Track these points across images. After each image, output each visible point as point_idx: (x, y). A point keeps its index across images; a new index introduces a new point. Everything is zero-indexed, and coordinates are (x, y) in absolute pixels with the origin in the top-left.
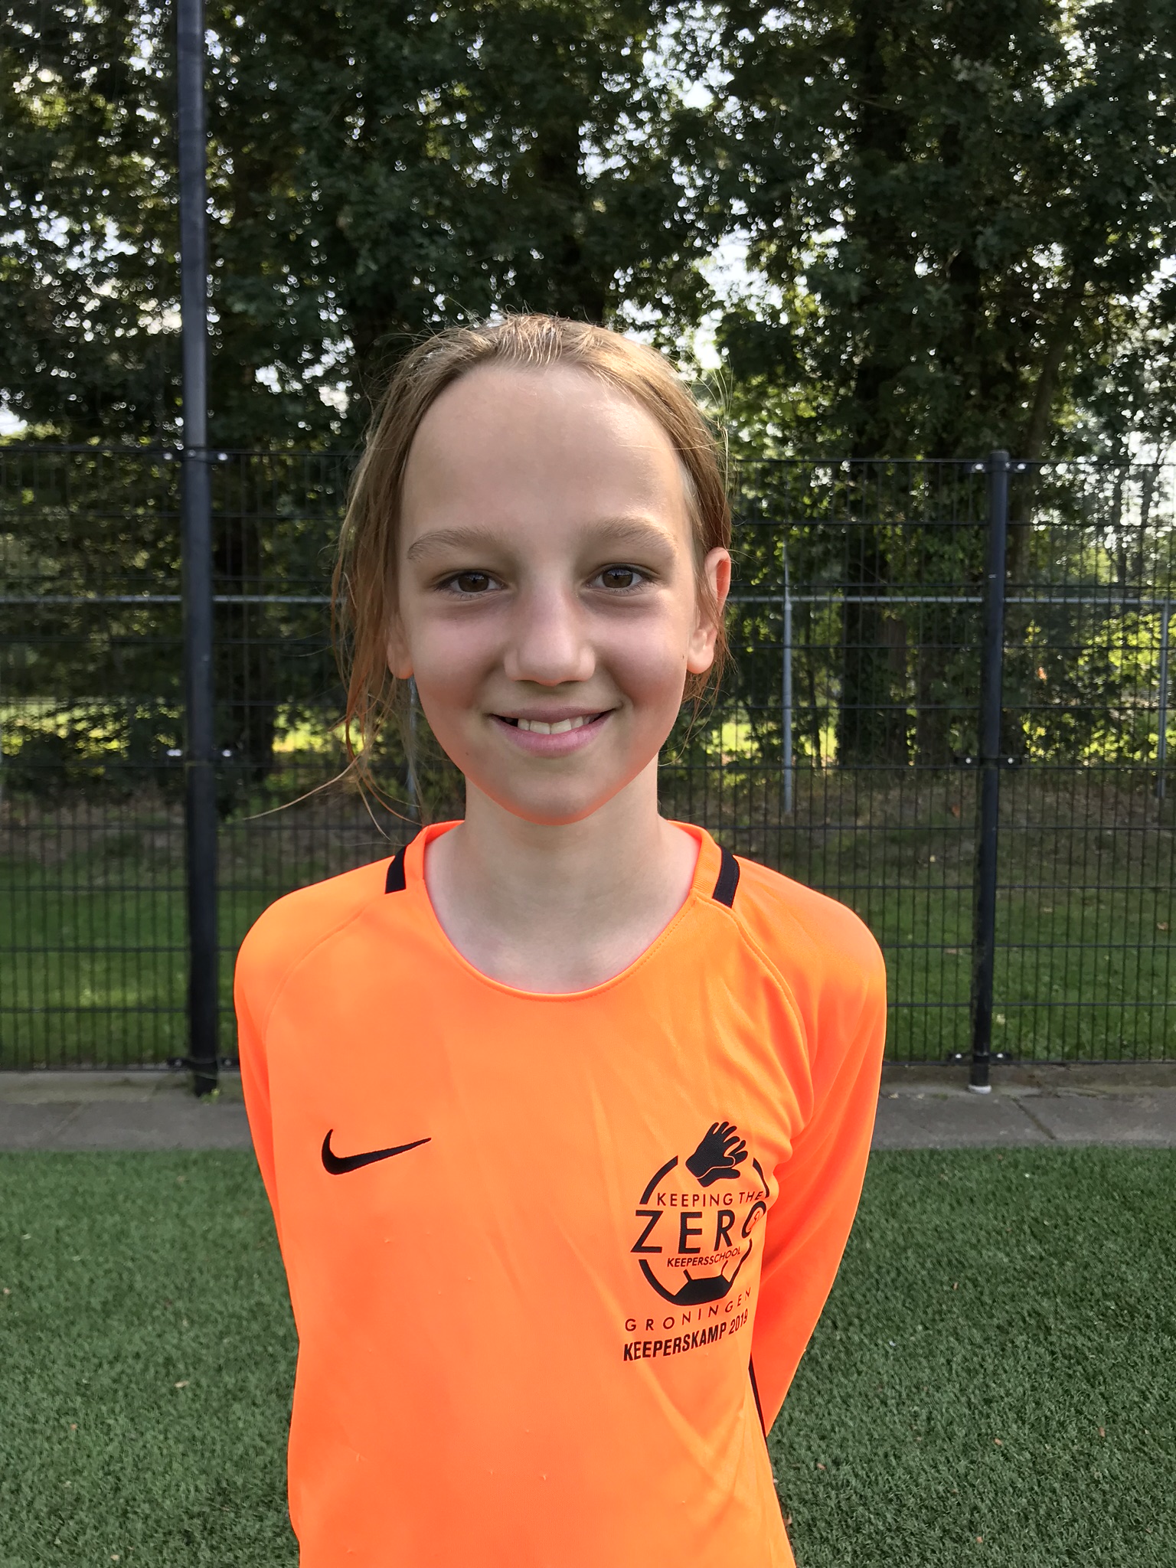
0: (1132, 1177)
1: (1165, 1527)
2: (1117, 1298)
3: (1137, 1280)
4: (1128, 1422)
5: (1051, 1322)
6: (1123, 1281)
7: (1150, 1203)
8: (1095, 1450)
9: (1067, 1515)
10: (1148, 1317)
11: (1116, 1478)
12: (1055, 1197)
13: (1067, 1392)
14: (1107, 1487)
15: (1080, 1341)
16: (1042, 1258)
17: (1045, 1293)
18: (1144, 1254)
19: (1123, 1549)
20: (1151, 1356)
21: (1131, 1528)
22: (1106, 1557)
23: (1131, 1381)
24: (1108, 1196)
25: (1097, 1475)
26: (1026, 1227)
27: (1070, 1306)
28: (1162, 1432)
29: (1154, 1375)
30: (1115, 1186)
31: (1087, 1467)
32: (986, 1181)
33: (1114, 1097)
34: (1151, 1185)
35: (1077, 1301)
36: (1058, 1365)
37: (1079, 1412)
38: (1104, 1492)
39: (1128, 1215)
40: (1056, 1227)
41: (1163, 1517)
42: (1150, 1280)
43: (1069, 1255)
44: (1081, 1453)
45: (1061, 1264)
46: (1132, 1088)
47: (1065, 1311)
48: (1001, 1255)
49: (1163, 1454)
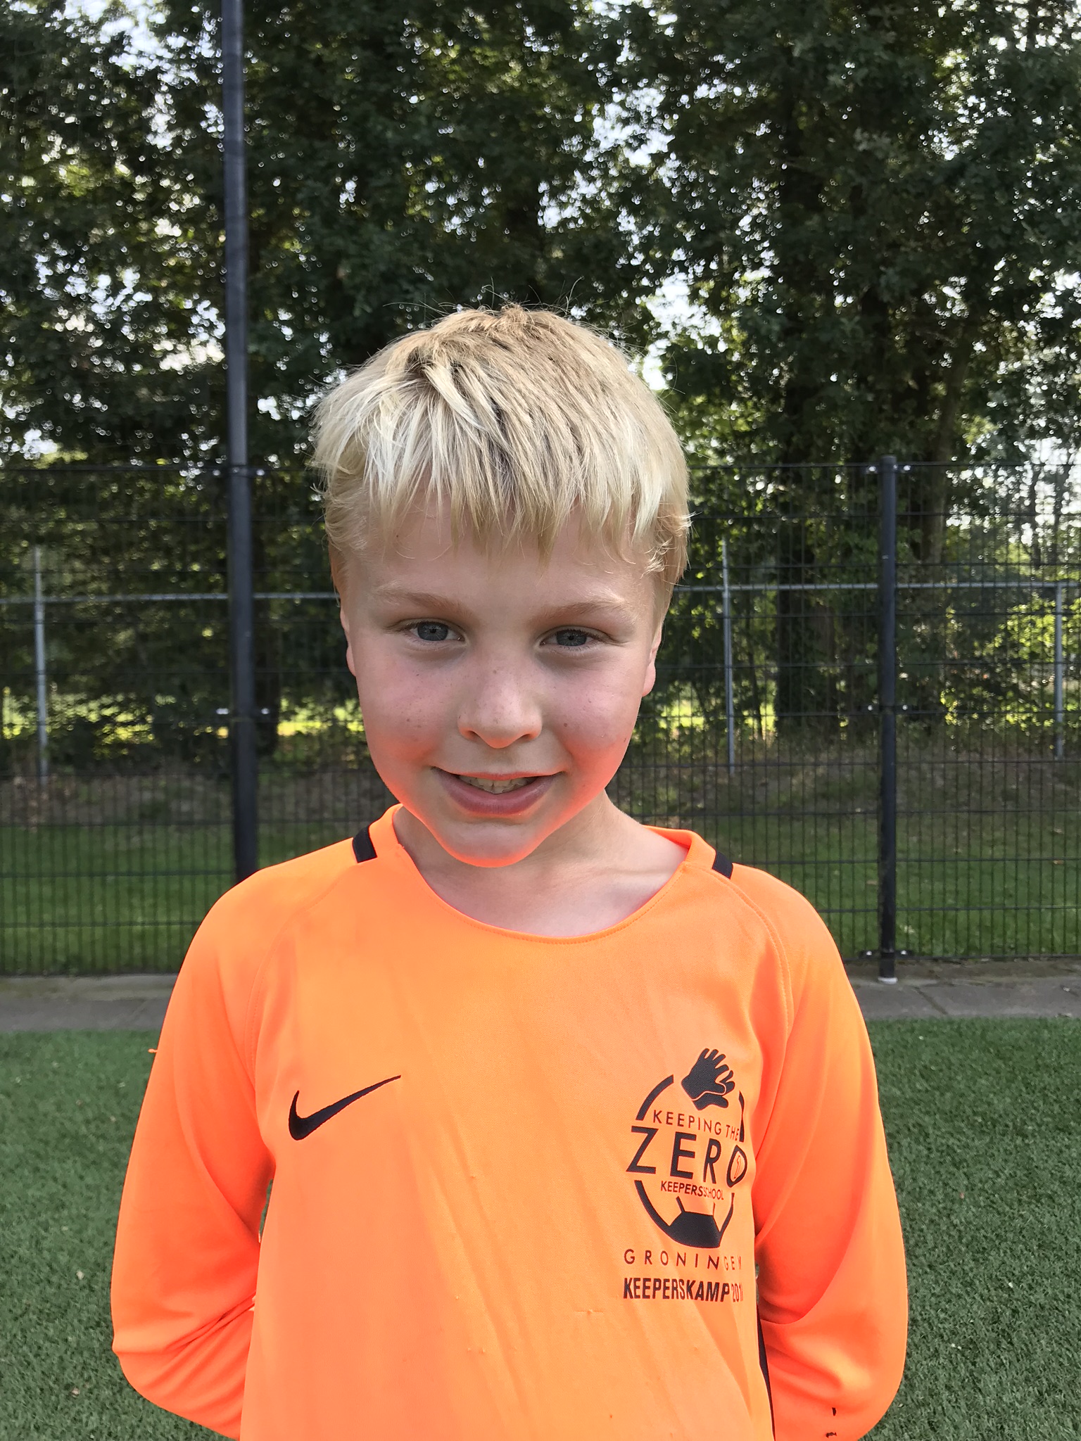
0: (1006, 1037)
1: (1005, 1252)
2: (983, 1115)
3: (1001, 1104)
4: (983, 1190)
5: (931, 1131)
6: (989, 1104)
7: (1018, 1054)
8: (956, 1206)
9: (931, 1245)
10: (1007, 1126)
11: (970, 1223)
12: (943, 1051)
13: (938, 1172)
14: (962, 1228)
15: (951, 1141)
16: (927, 1091)
17: (928, 1113)
18: (1009, 1087)
19: (972, 1264)
20: (1006, 1150)
21: (978, 1252)
22: (958, 1269)
23: (988, 1165)
24: (986, 1050)
25: (956, 1221)
26: (917, 1072)
27: (946, 1121)
28: (1009, 1196)
29: (1006, 1161)
30: (991, 1043)
31: (948, 1216)
32: (887, 1042)
33: (999, 985)
34: (1021, 1043)
35: (950, 1117)
36: (932, 1156)
37: (946, 1185)
38: (960, 1231)
39: (1000, 1062)
40: (941, 1070)
41: (1004, 1245)
42: (1012, 1104)
43: (949, 1088)
44: (945, 1208)
45: (942, 1094)
46: (1015, 979)
47: (941, 1123)
48: (894, 1090)
49: (1007, 1209)
